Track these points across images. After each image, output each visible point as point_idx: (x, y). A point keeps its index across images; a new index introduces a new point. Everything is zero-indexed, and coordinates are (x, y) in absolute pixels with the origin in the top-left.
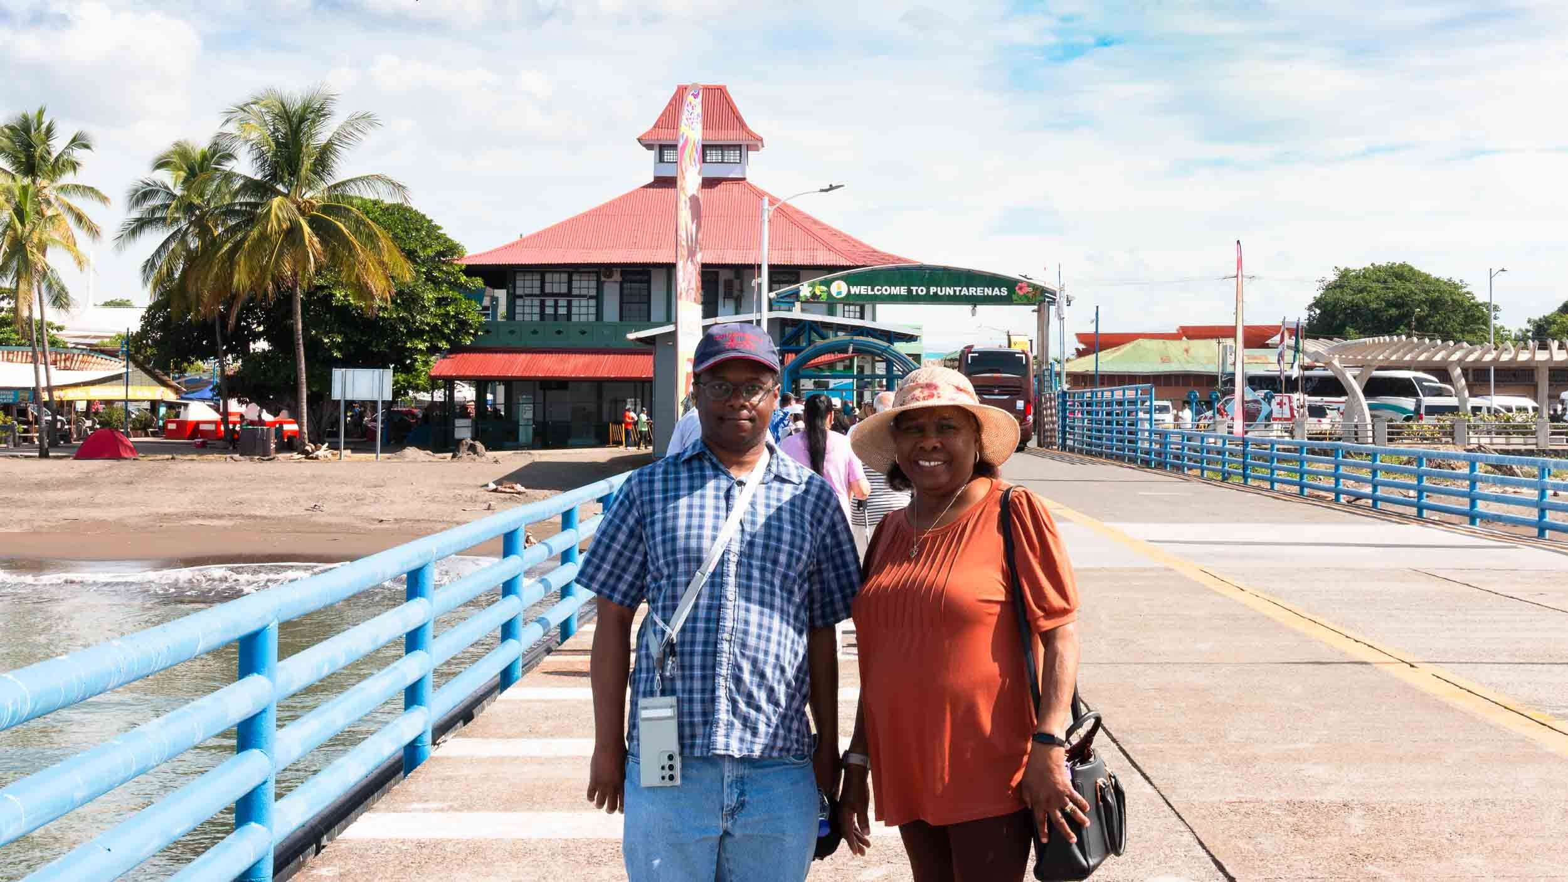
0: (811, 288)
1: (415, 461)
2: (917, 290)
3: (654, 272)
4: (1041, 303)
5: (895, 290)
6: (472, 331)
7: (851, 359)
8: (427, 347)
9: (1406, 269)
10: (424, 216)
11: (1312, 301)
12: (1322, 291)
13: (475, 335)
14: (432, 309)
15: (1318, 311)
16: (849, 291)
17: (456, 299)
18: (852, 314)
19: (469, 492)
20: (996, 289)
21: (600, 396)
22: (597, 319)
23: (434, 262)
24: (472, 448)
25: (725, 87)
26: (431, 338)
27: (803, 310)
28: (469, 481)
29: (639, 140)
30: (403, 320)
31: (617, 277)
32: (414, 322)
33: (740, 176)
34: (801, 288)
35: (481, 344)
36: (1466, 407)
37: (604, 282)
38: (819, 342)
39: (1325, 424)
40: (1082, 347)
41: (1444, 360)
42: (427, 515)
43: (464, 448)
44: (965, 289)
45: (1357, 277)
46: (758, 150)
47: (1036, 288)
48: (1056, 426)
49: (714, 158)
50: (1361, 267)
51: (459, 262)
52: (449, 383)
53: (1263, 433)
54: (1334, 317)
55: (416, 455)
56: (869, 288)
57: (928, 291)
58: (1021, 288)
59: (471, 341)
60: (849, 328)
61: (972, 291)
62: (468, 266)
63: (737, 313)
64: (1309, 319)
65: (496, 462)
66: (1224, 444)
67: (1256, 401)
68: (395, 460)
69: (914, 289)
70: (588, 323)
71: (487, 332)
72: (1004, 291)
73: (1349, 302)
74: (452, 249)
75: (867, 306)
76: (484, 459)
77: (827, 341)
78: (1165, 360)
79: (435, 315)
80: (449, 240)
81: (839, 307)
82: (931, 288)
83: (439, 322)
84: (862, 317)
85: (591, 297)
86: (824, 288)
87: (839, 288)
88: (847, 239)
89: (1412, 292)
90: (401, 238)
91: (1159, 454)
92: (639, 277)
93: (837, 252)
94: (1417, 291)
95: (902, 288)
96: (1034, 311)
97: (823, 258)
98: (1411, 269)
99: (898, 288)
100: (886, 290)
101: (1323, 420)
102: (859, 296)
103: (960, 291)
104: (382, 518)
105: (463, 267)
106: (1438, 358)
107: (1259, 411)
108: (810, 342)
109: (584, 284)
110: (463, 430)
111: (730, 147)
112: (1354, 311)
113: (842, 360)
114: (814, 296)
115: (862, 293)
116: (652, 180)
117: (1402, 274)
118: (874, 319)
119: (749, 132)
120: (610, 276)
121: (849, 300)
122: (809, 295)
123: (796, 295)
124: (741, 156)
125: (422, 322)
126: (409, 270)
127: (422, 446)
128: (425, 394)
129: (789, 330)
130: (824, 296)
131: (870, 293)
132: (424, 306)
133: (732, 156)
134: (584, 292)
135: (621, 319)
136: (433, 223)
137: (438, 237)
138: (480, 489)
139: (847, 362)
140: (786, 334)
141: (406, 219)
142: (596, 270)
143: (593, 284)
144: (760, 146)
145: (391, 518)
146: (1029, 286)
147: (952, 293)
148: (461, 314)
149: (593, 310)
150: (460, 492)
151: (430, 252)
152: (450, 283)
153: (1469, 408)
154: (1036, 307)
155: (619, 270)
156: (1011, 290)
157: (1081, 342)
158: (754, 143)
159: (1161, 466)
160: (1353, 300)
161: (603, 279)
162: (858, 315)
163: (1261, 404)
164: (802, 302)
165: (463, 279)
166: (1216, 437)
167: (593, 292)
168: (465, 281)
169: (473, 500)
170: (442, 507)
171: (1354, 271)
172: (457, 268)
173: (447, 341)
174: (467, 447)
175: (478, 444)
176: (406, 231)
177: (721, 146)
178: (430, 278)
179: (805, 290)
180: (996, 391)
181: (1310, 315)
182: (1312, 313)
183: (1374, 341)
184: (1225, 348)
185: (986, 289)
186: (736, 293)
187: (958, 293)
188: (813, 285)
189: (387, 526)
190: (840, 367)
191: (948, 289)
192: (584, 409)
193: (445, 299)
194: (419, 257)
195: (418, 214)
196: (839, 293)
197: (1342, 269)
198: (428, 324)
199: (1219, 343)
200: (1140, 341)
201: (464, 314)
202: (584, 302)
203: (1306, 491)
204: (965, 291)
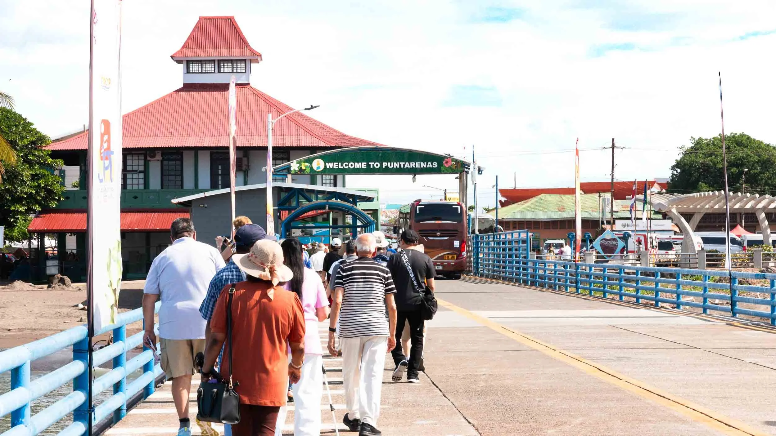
0: (298, 165)
1: (22, 290)
2: (373, 165)
3: (185, 153)
4: (461, 173)
5: (358, 165)
6: (57, 198)
7: (328, 214)
8: (25, 209)
9: (745, 138)
10: (20, 116)
11: (674, 163)
12: (681, 155)
13: (58, 200)
14: (29, 183)
15: (679, 171)
16: (325, 166)
17: (45, 175)
18: (328, 181)
19: (65, 310)
20: (429, 163)
21: (148, 243)
22: (145, 188)
23: (28, 148)
24: (62, 281)
25: (233, 17)
26: (28, 203)
27: (293, 180)
28: (65, 303)
29: (172, 57)
30: (8, 191)
31: (159, 157)
32: (16, 192)
33: (246, 82)
34: (291, 164)
35: (63, 207)
36: (768, 241)
37: (149, 161)
38: (305, 203)
39: (671, 255)
40: (503, 199)
41: (753, 208)
42: (40, 326)
43: (56, 281)
44: (407, 163)
45: (708, 145)
46: (258, 63)
47: (457, 162)
48: (472, 259)
49: (226, 69)
50: (712, 137)
51: (46, 148)
52: (41, 234)
53: (619, 262)
54: (691, 175)
55: (22, 286)
56: (340, 164)
57: (381, 165)
58: (447, 162)
59: (56, 205)
60: (326, 193)
61: (413, 165)
62: (53, 151)
63: (245, 184)
64: (672, 176)
65: (80, 290)
66: (590, 270)
67: (614, 239)
68: (8, 290)
69: (371, 164)
70: (139, 191)
71: (67, 198)
72: (435, 165)
73: (702, 164)
74: (41, 139)
75: (338, 176)
76: (70, 288)
77: (311, 203)
78: (562, 209)
79: (31, 187)
80: (39, 132)
81: (319, 178)
82: (384, 163)
83: (34, 192)
84: (335, 185)
85: (140, 172)
86: (308, 165)
87: (318, 164)
88: (324, 127)
89: (749, 155)
90: (5, 132)
91: (532, 276)
92: (174, 156)
93: (317, 136)
94: (752, 154)
95: (363, 163)
96: (457, 178)
97: (307, 141)
98: (748, 138)
99: (360, 164)
100: (352, 165)
101: (670, 252)
102: (332, 170)
103: (404, 165)
104: (9, 328)
105: (49, 152)
106: (748, 206)
107: (616, 246)
108: (298, 203)
109: (135, 162)
110: (52, 268)
111: (237, 61)
112: (704, 171)
113: (322, 214)
114: (301, 170)
115: (335, 167)
116: (182, 86)
117: (741, 142)
118: (344, 185)
119: (252, 50)
120: (154, 156)
121: (326, 171)
122: (297, 169)
123: (288, 169)
124: (246, 68)
125: (22, 192)
126: (13, 155)
127: (26, 280)
128: (17, 243)
129: (284, 195)
130: (308, 170)
131: (340, 167)
132: (23, 181)
133: (239, 67)
134: (135, 168)
135: (162, 188)
136: (27, 121)
137: (31, 131)
138: (72, 308)
139: (325, 216)
140: (282, 198)
141: (8, 118)
142: (143, 152)
143: (142, 162)
144: (259, 59)
145: (16, 328)
146: (452, 161)
147: (398, 167)
148: (49, 185)
149: (142, 181)
150: (58, 310)
151: (26, 142)
152: (40, 163)
153: (770, 241)
154: (458, 175)
155: (160, 152)
156: (440, 164)
157: (503, 196)
158: (256, 58)
159: (533, 284)
160: (704, 161)
161: (148, 158)
162: (332, 181)
163: (617, 241)
164: (292, 174)
165: (50, 160)
166: (586, 265)
167: (142, 168)
168: (51, 162)
169: (69, 316)
170: (48, 320)
171: (706, 140)
172: (45, 153)
173: (39, 205)
174: (58, 280)
175: (67, 279)
176: (9, 127)
177: (232, 60)
178: (26, 160)
179: (294, 166)
180: (438, 234)
181: (673, 174)
182: (675, 172)
183: (700, 195)
184: (604, 200)
185: (422, 163)
186: (244, 168)
187: (402, 167)
188: (300, 163)
189: (15, 333)
190: (320, 219)
191: (395, 163)
192: (138, 252)
193: (37, 175)
194: (18, 145)
195: (16, 114)
196: (318, 168)
197: (697, 139)
198: (26, 193)
199: (600, 196)
200: (543, 196)
201: (51, 186)
202: (135, 176)
203: (641, 301)
204: (407, 165)
